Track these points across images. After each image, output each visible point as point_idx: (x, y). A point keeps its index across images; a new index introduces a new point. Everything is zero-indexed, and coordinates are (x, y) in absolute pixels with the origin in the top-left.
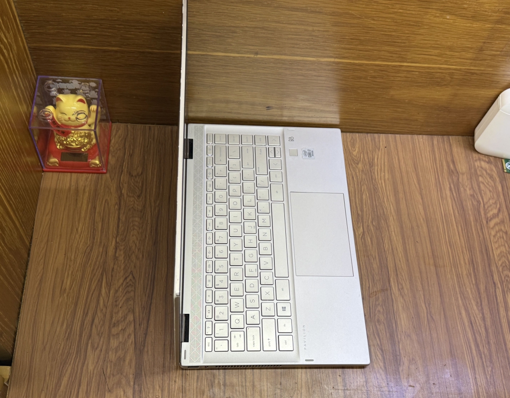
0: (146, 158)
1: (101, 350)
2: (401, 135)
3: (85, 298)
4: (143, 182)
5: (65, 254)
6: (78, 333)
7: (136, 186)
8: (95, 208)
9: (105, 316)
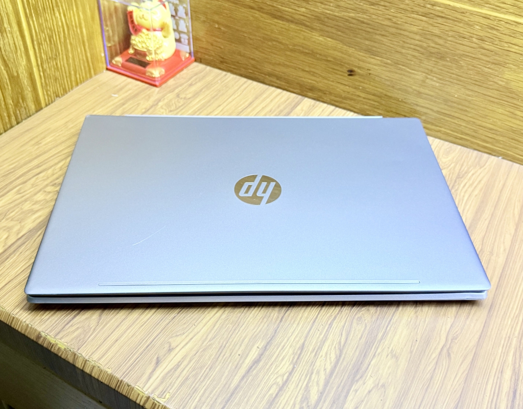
0: (203, 90)
1: (23, 197)
3: (50, 156)
4: (184, 104)
5: (66, 122)
6: (18, 176)
7: (176, 105)
8: (124, 104)
9: (53, 175)
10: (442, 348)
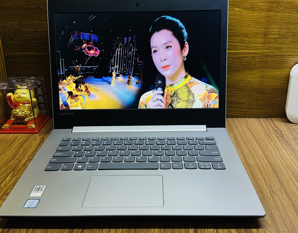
2: (237, 118)
10: (270, 192)
